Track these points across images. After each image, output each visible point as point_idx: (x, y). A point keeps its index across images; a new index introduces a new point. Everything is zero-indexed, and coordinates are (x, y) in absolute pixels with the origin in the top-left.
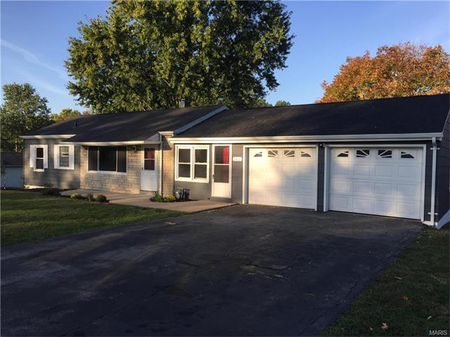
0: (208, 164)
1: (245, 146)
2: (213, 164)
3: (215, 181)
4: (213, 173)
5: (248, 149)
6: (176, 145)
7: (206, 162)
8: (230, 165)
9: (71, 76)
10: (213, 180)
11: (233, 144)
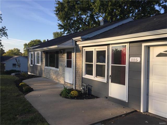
0: (106, 64)
1: (144, 45)
2: (110, 65)
3: (112, 82)
4: (110, 74)
5: (148, 47)
6: (84, 48)
7: (105, 62)
8: (127, 65)
9: (59, 20)
10: (110, 80)
11: (130, 42)
